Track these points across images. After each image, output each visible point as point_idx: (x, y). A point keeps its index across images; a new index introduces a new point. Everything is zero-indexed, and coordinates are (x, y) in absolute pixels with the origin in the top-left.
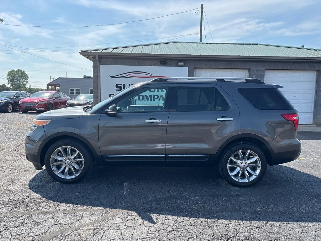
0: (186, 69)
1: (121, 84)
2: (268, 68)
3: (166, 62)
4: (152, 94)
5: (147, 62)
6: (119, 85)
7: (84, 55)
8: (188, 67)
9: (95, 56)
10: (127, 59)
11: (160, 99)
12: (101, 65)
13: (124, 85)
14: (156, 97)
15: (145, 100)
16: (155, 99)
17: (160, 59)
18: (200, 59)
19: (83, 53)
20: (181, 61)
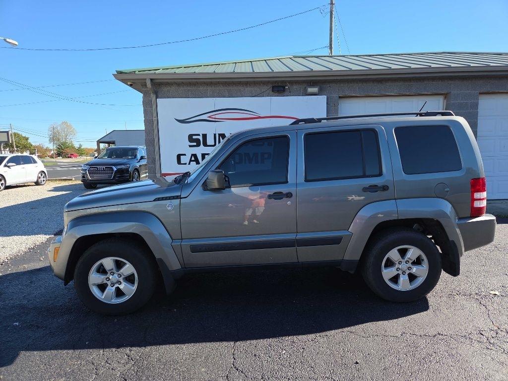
0: (323, 99)
1: (199, 135)
2: (486, 91)
3: (284, 87)
5: (246, 89)
6: (194, 137)
7: (124, 81)
8: (326, 96)
9: (144, 81)
10: (207, 84)
12: (158, 100)
13: (205, 136)
14: (266, 156)
17: (272, 83)
18: (349, 78)
19: (122, 76)
20: (313, 83)
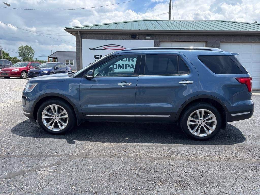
0: (152, 42)
1: (99, 55)
2: (223, 41)
3: (136, 36)
4: (125, 63)
5: (120, 37)
6: (97, 56)
7: (68, 32)
8: (154, 41)
9: (77, 32)
10: (103, 34)
11: (131, 67)
12: (82, 40)
13: (101, 56)
14: (127, 66)
15: (118, 69)
16: (127, 68)
17: (131, 34)
18: (164, 33)
19: (68, 30)
20: (148, 35)
